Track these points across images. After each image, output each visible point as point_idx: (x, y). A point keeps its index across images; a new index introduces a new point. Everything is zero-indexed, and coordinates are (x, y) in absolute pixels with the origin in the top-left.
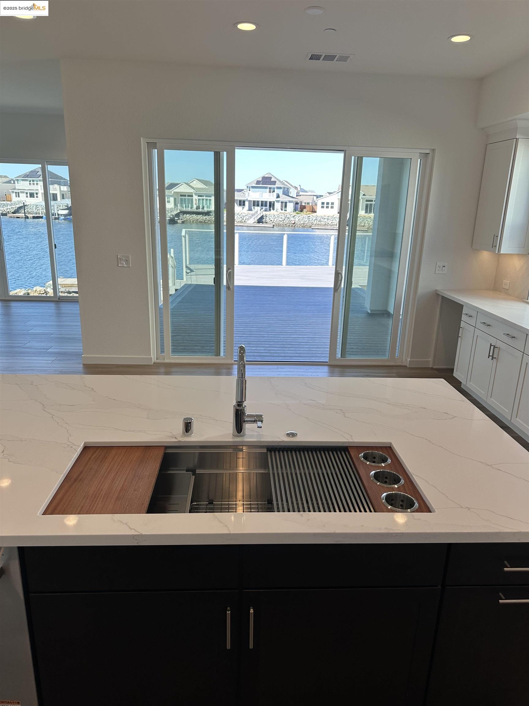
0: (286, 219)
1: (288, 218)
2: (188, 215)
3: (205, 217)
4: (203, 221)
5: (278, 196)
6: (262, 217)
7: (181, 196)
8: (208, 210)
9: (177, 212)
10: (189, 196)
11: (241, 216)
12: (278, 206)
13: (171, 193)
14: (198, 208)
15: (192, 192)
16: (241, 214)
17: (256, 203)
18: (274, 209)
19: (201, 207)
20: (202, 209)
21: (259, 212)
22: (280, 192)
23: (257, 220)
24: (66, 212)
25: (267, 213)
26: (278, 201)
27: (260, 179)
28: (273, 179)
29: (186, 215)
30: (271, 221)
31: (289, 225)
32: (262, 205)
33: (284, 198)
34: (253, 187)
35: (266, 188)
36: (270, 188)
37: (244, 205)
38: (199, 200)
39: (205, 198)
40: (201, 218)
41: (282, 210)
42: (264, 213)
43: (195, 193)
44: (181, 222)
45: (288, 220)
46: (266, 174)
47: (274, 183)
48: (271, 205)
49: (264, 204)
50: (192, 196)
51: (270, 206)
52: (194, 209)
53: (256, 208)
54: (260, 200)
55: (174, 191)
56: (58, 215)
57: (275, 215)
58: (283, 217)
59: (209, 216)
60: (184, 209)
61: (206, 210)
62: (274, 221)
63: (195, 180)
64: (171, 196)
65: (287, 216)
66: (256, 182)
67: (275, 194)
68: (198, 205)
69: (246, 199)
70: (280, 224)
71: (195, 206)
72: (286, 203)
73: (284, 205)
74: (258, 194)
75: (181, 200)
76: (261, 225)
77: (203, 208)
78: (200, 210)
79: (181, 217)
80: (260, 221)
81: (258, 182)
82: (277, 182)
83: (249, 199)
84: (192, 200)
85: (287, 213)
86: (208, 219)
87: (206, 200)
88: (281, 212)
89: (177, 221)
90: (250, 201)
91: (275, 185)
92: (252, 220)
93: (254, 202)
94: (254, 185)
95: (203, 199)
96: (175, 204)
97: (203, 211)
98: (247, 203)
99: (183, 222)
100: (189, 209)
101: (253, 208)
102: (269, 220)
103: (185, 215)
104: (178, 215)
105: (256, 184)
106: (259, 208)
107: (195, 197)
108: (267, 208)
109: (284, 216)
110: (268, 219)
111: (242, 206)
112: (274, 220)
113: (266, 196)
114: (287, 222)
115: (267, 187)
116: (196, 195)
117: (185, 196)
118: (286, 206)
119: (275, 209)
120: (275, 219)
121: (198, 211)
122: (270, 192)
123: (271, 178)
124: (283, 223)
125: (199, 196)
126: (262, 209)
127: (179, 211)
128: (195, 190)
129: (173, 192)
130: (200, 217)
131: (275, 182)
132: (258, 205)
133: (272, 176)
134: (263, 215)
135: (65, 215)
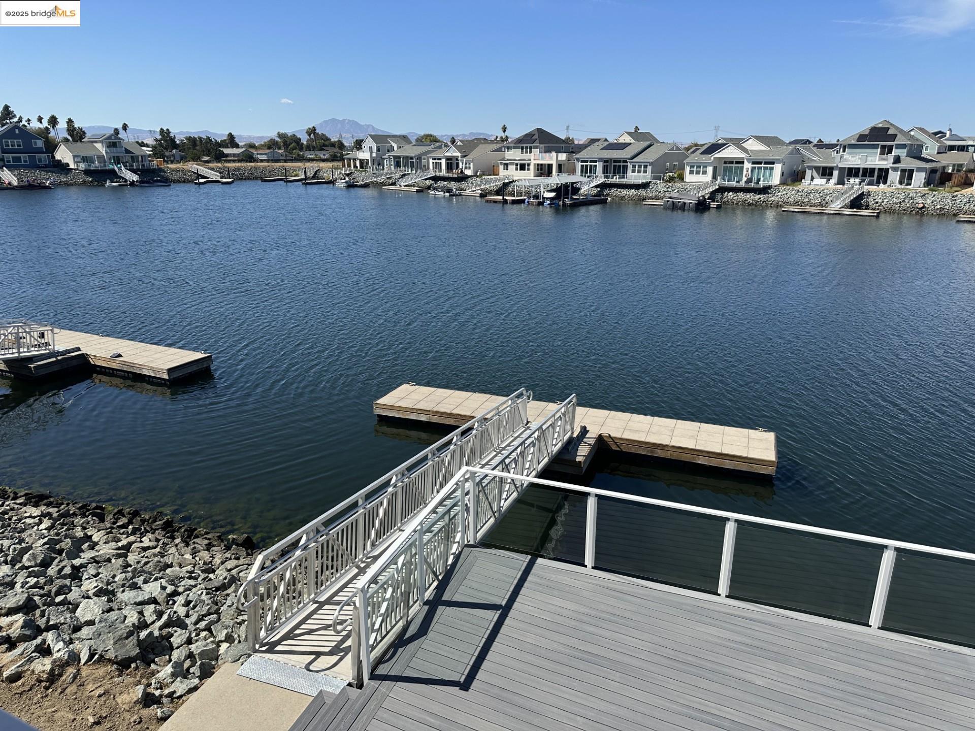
0: (906, 201)
1: (912, 198)
2: (731, 193)
3: (758, 197)
4: (754, 202)
5: (897, 160)
6: (861, 196)
7: (725, 162)
8: (767, 184)
9: (714, 189)
10: (737, 163)
11: (821, 195)
12: (894, 177)
13: (710, 160)
14: (749, 181)
15: (744, 156)
16: (823, 190)
17: (852, 172)
18: (885, 182)
19: (755, 180)
20: (754, 183)
21: (856, 187)
22: (903, 153)
23: (850, 201)
24: (552, 195)
25: (872, 188)
26: (895, 170)
27: (867, 133)
28: (890, 132)
29: (729, 192)
30: (877, 203)
31: (912, 211)
32: (864, 175)
33: (908, 163)
34: (852, 146)
35: (876, 147)
36: (883, 147)
37: (831, 174)
38: (753, 169)
39: (763, 165)
40: (752, 197)
41: (901, 183)
42: (867, 188)
43: (747, 159)
44: (715, 206)
45: (911, 201)
46: (880, 123)
47: (893, 137)
48: (882, 175)
49: (868, 173)
50: (743, 163)
51: (879, 177)
52: (742, 184)
53: (852, 180)
54: (862, 166)
55: (715, 156)
56: (544, 198)
57: (885, 193)
58: (902, 197)
59: (765, 194)
60: (726, 184)
61: (762, 184)
62: (882, 204)
63: (750, 138)
64: (710, 164)
65: (909, 194)
66: (858, 136)
67: (891, 157)
68: (749, 177)
69: (835, 165)
70: (893, 208)
71: (744, 179)
72: (911, 172)
73: (907, 176)
74: (858, 157)
75: (725, 169)
76: (855, 211)
77: (759, 180)
78: (752, 185)
79: (719, 196)
80: (856, 203)
81: (862, 137)
82: (899, 136)
83: (840, 166)
84: (742, 168)
85: (910, 190)
86: (762, 199)
87: (765, 168)
88: (900, 186)
89: (710, 205)
90: (841, 170)
91: (894, 141)
92: (838, 202)
93: (850, 169)
94: (853, 142)
95: (760, 168)
96: (714, 177)
97: (756, 186)
98: (836, 173)
99: (719, 207)
100: (734, 184)
101: (846, 180)
102: (873, 202)
103: (726, 193)
104: (713, 195)
105: (858, 140)
106: (857, 180)
107: (747, 165)
108: (874, 180)
109: (903, 194)
110: (870, 199)
111: (827, 177)
112: (883, 202)
113: (874, 160)
114: (908, 205)
115: (878, 145)
116: (749, 163)
117: (732, 162)
118: (910, 177)
119: (889, 182)
120: (886, 200)
121: (747, 186)
122: (882, 153)
123: (888, 129)
124: (900, 207)
125: (753, 163)
126: (863, 181)
127: (717, 187)
128: (749, 154)
129: (712, 158)
130: (750, 197)
131: (896, 135)
132: (856, 175)
133: (891, 127)
134: (863, 192)
135: (551, 199)
